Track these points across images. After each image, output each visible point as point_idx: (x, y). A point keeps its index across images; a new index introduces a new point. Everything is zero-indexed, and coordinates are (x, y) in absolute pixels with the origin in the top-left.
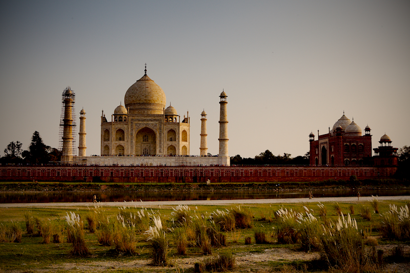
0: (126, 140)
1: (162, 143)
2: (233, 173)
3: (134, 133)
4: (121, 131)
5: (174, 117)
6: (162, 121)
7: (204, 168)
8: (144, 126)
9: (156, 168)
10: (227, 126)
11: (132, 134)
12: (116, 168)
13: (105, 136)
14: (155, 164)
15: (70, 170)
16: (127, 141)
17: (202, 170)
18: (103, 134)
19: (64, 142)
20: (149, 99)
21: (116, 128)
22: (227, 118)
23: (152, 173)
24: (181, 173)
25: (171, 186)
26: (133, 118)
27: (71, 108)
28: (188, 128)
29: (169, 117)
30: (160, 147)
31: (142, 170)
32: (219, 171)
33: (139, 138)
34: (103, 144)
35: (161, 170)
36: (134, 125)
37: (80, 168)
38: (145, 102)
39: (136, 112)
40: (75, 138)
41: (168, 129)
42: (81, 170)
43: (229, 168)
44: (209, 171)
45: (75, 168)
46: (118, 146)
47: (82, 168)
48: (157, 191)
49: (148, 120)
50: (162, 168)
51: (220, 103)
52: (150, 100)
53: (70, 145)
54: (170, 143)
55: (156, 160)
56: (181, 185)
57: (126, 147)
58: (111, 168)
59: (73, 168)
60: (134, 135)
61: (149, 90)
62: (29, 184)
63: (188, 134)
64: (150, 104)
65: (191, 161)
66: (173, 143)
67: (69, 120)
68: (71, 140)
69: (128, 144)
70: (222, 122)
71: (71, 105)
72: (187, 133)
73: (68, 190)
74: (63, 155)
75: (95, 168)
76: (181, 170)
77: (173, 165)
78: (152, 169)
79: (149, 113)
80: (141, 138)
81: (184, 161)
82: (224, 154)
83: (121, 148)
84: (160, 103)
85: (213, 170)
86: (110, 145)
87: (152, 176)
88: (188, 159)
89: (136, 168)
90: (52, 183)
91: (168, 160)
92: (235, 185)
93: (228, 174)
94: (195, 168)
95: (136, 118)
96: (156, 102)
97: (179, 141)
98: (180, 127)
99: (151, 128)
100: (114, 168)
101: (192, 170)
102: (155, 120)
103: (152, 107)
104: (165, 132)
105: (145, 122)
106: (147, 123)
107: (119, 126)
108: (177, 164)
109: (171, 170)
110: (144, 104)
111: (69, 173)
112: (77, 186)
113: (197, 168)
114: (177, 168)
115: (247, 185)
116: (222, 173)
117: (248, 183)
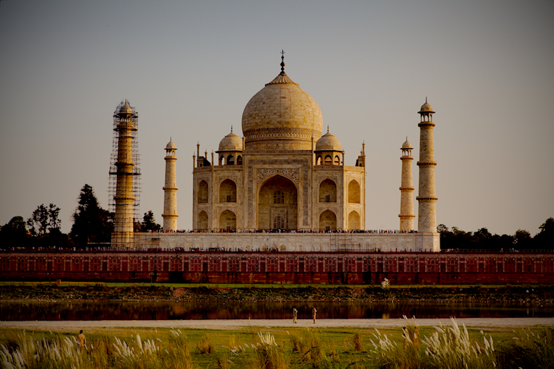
0: (239, 201)
1: (309, 206)
2: (443, 265)
3: (254, 186)
4: (229, 184)
5: (335, 154)
6: (310, 163)
7: (384, 256)
8: (275, 174)
9: (290, 256)
10: (434, 172)
11: (250, 190)
12: (213, 256)
13: (200, 193)
14: (290, 248)
15: (126, 258)
16: (242, 204)
17: (382, 259)
18: (197, 190)
19: (117, 205)
20: (287, 120)
21: (221, 179)
22: (434, 156)
23: (282, 265)
24: (340, 265)
25: (309, 290)
26: (253, 158)
27: (130, 140)
28: (362, 176)
29: (324, 155)
30: (306, 213)
31: (262, 259)
32: (416, 263)
33: (266, 196)
34: (196, 209)
35: (300, 259)
36: (255, 171)
37: (145, 255)
38: (279, 126)
39: (263, 146)
40: (137, 198)
41: (321, 178)
42: (147, 258)
43: (437, 255)
44: (395, 262)
45: (136, 255)
46: (224, 213)
47: (149, 255)
48: (281, 300)
49: (281, 162)
50: (301, 256)
51: (419, 125)
52: (288, 123)
53: (127, 212)
54: (325, 206)
55: (292, 239)
56: (330, 289)
57: (239, 215)
58: (203, 255)
59: (132, 255)
60: (254, 191)
61: (286, 102)
62: (38, 286)
63: (361, 187)
64: (288, 130)
65: (361, 242)
66: (331, 206)
67: (126, 164)
68: (130, 202)
69: (243, 209)
70: (424, 165)
71: (130, 135)
72: (359, 187)
73: (111, 297)
74: (115, 230)
75: (174, 255)
76: (339, 259)
77: (325, 249)
78: (282, 256)
79: (288, 147)
80: (270, 197)
81: (348, 242)
82: (428, 227)
83: (230, 216)
84: (310, 128)
85: (402, 259)
86: (209, 212)
87: (283, 271)
88: (356, 239)
89: (253, 255)
90: (82, 284)
91: (317, 240)
92: (440, 290)
93: (433, 267)
94: (367, 256)
95: (259, 157)
96: (301, 127)
97: (342, 202)
98: (345, 174)
99: (288, 177)
100: (209, 256)
101: (360, 259)
102: (295, 161)
103: (293, 136)
104: (316, 185)
105: (276, 166)
106: (281, 167)
107: (227, 174)
108: (334, 248)
109: (319, 259)
110: (276, 130)
111: (125, 265)
112: (128, 289)
113: (372, 256)
114: (332, 256)
115: (465, 291)
116: (422, 266)
117: (468, 286)
